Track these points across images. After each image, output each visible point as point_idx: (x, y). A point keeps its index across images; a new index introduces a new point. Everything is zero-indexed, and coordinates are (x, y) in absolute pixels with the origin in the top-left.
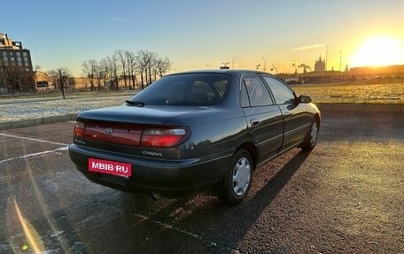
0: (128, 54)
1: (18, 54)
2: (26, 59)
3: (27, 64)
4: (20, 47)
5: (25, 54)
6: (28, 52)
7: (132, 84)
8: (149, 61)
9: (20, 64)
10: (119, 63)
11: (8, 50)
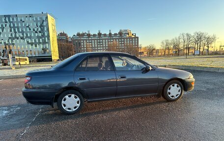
0: (188, 35)
1: (134, 39)
2: (136, 42)
3: (136, 44)
4: (135, 36)
5: (136, 39)
6: (138, 38)
7: (188, 52)
8: (200, 38)
9: (134, 44)
10: (182, 40)
11: (130, 38)
